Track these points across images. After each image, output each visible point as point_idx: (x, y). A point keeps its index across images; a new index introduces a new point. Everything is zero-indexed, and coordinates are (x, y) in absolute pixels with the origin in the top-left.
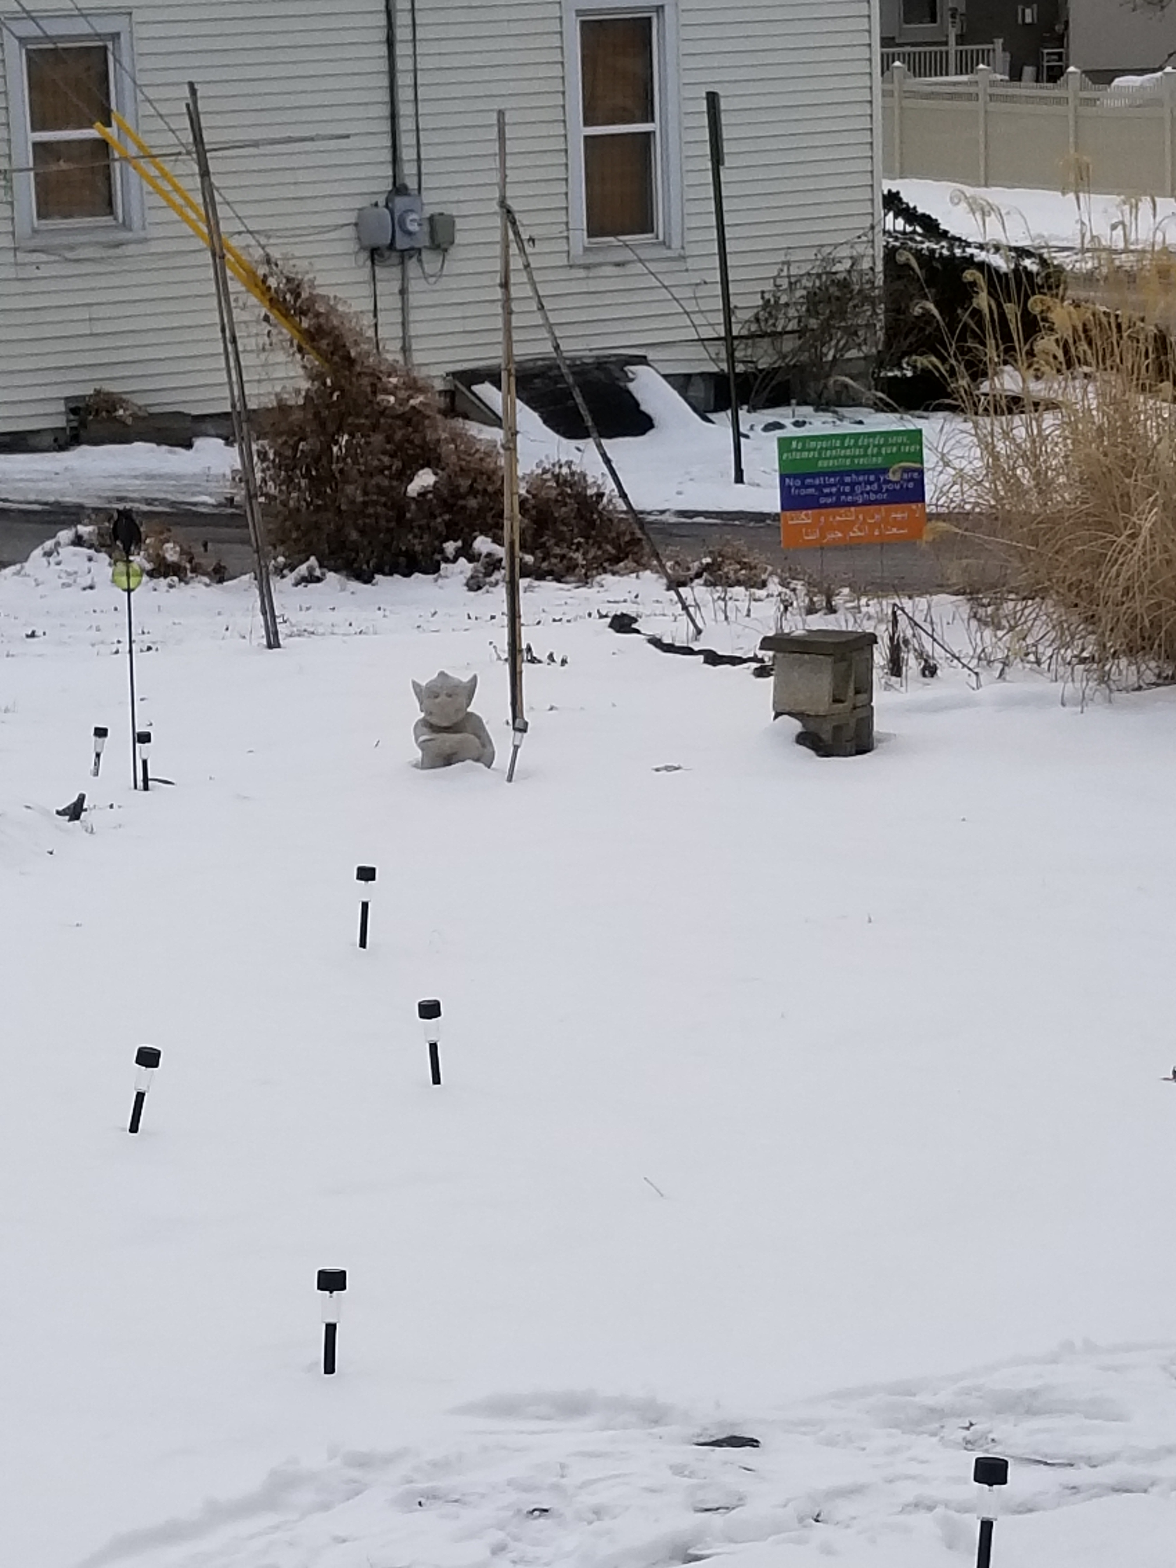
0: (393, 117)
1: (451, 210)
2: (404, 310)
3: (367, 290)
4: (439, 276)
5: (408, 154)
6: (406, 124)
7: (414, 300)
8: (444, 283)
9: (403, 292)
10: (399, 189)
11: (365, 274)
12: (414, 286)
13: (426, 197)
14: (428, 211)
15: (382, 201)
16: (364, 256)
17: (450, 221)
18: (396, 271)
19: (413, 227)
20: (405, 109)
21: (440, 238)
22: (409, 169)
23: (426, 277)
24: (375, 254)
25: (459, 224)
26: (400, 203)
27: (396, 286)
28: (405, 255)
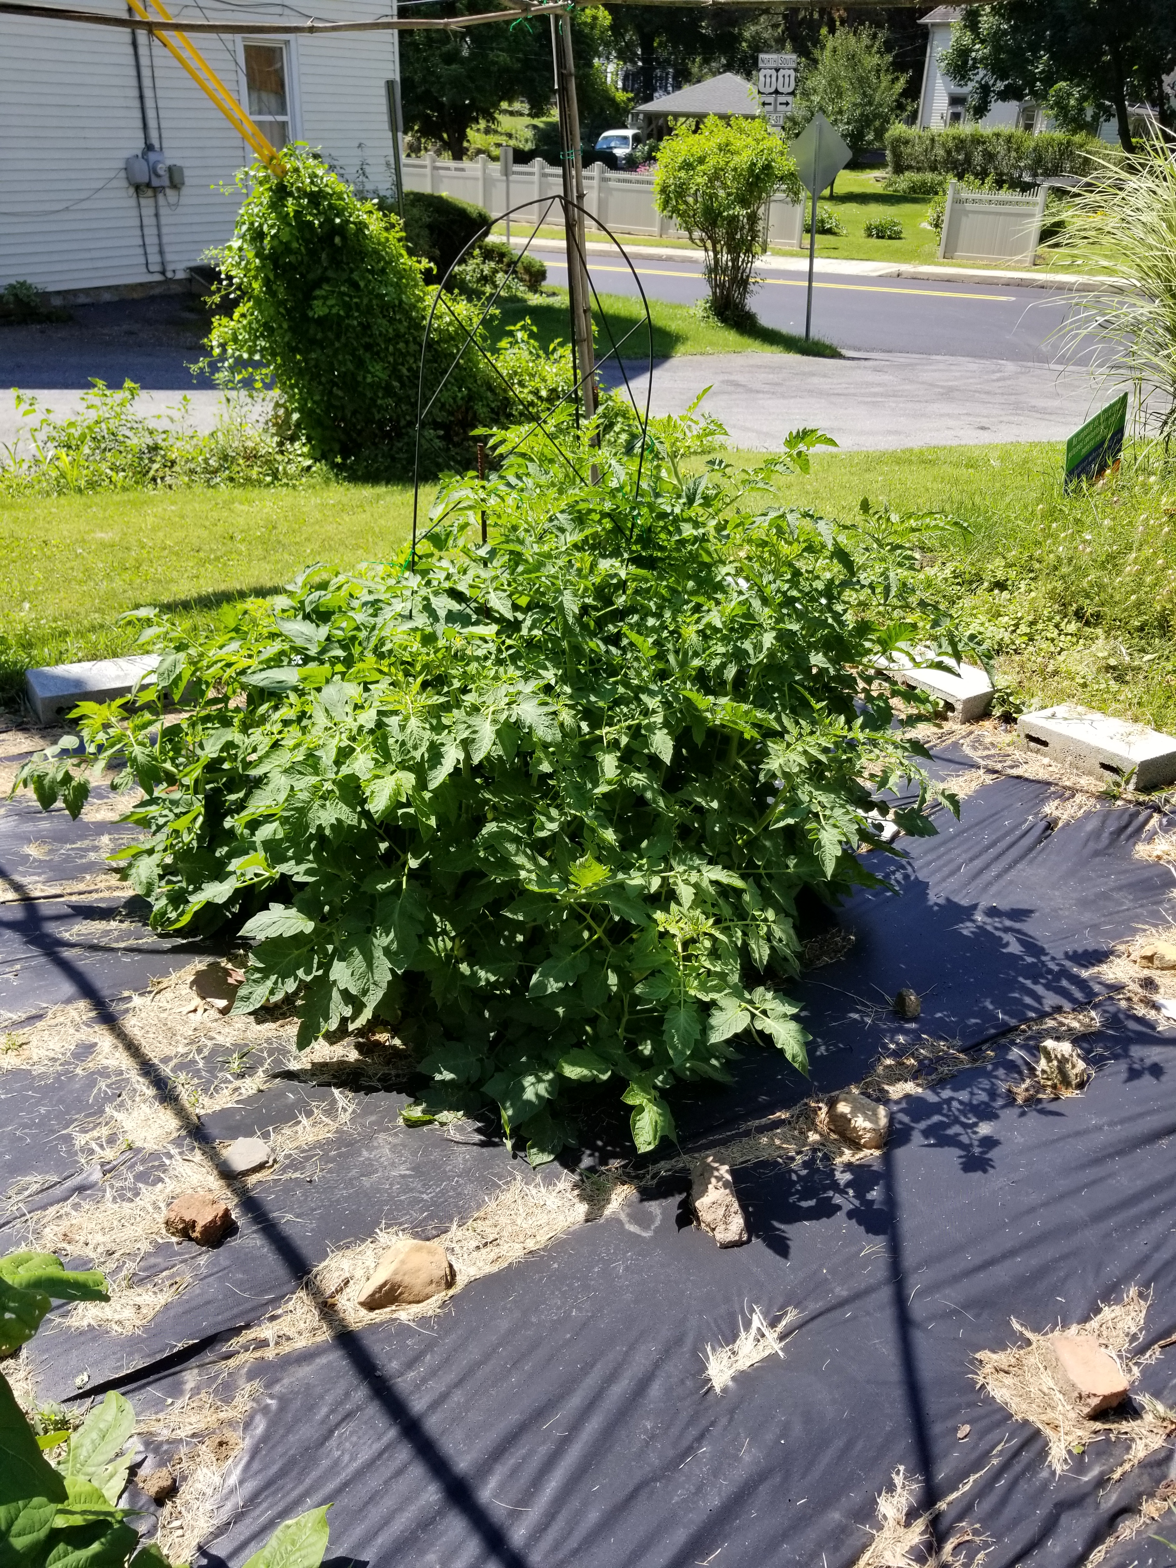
0: (141, 97)
1: (179, 163)
2: (158, 226)
3: (135, 212)
4: (177, 205)
5: (152, 123)
6: (149, 103)
7: (163, 220)
8: (180, 210)
9: (157, 215)
10: (149, 147)
11: (133, 202)
12: (163, 211)
13: (167, 153)
14: (169, 162)
15: (140, 154)
16: (132, 191)
17: (181, 169)
18: (151, 202)
19: (161, 172)
20: (148, 93)
21: (177, 180)
22: (154, 134)
23: (169, 205)
24: (138, 188)
25: (187, 173)
26: (152, 157)
27: (152, 211)
28: (157, 191)
